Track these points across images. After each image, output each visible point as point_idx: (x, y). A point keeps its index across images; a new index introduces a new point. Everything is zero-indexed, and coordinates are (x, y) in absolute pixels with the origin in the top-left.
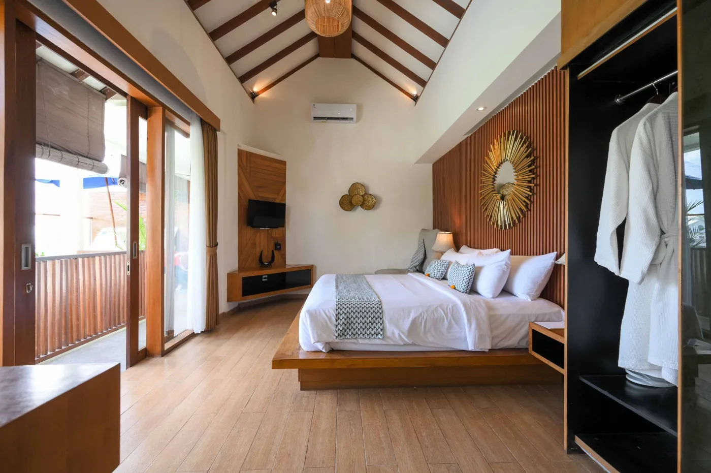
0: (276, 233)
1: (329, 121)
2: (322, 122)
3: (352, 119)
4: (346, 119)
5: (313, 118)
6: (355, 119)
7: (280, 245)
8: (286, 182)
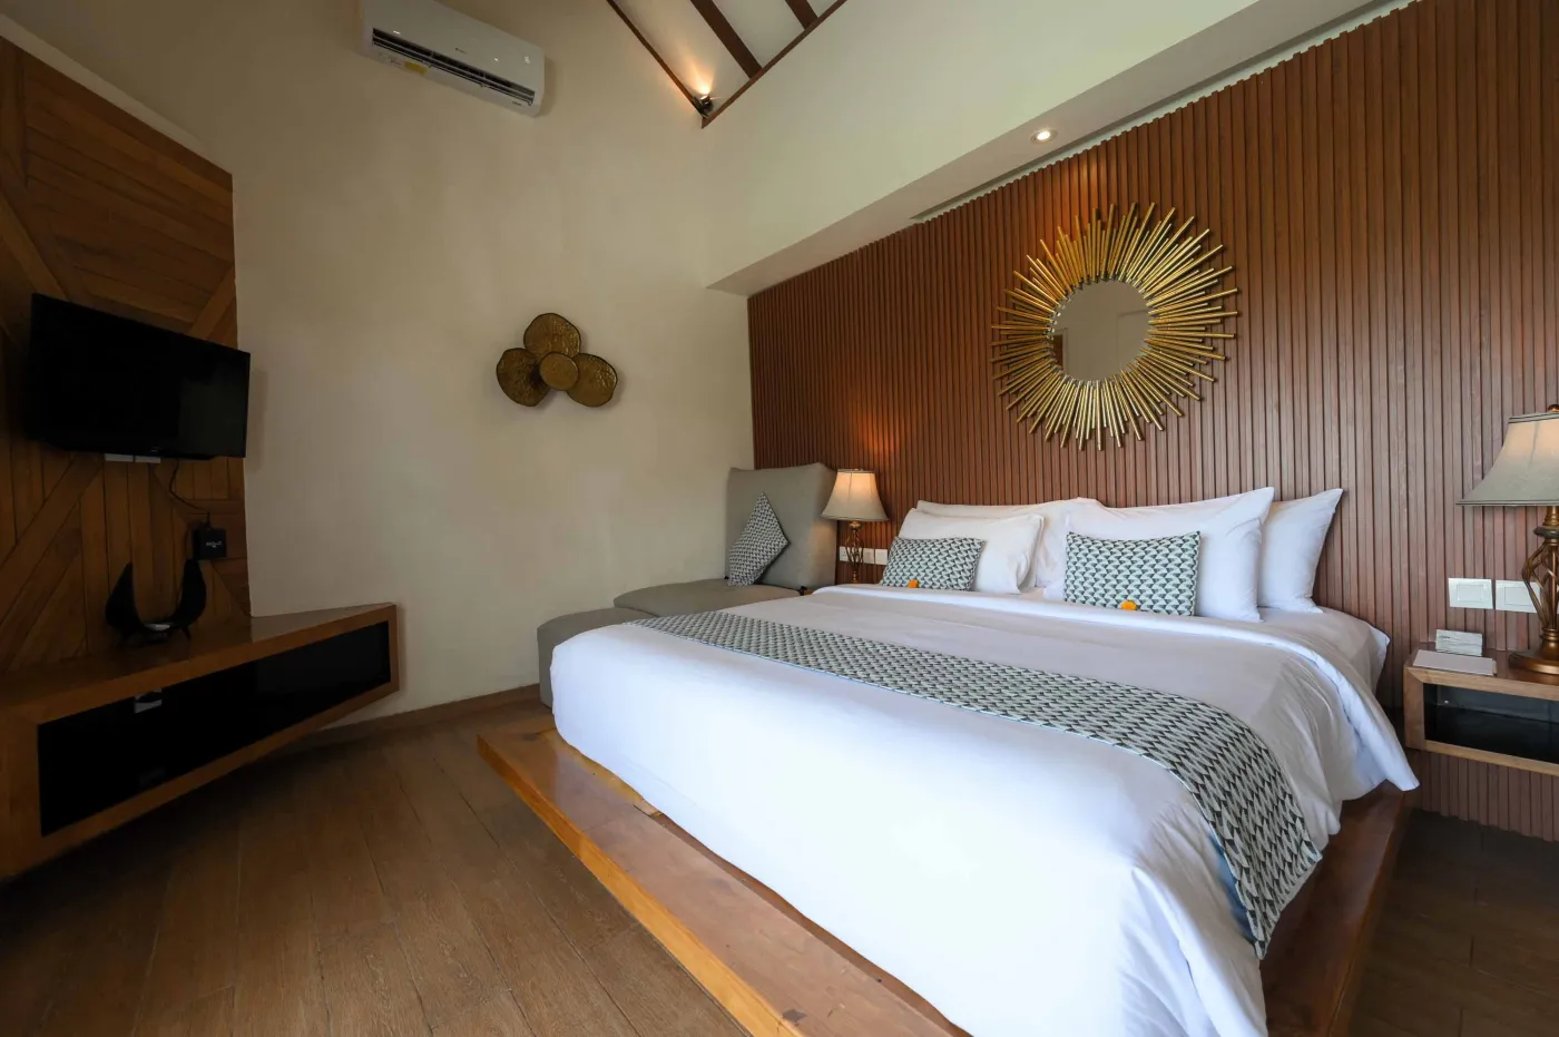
0: (195, 482)
1: (435, 70)
2: (408, 65)
3: (527, 95)
4: (503, 85)
5: (369, 35)
6: (538, 99)
7: (219, 535)
8: (232, 264)
